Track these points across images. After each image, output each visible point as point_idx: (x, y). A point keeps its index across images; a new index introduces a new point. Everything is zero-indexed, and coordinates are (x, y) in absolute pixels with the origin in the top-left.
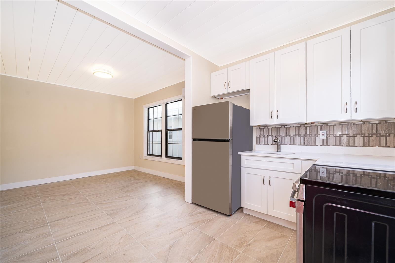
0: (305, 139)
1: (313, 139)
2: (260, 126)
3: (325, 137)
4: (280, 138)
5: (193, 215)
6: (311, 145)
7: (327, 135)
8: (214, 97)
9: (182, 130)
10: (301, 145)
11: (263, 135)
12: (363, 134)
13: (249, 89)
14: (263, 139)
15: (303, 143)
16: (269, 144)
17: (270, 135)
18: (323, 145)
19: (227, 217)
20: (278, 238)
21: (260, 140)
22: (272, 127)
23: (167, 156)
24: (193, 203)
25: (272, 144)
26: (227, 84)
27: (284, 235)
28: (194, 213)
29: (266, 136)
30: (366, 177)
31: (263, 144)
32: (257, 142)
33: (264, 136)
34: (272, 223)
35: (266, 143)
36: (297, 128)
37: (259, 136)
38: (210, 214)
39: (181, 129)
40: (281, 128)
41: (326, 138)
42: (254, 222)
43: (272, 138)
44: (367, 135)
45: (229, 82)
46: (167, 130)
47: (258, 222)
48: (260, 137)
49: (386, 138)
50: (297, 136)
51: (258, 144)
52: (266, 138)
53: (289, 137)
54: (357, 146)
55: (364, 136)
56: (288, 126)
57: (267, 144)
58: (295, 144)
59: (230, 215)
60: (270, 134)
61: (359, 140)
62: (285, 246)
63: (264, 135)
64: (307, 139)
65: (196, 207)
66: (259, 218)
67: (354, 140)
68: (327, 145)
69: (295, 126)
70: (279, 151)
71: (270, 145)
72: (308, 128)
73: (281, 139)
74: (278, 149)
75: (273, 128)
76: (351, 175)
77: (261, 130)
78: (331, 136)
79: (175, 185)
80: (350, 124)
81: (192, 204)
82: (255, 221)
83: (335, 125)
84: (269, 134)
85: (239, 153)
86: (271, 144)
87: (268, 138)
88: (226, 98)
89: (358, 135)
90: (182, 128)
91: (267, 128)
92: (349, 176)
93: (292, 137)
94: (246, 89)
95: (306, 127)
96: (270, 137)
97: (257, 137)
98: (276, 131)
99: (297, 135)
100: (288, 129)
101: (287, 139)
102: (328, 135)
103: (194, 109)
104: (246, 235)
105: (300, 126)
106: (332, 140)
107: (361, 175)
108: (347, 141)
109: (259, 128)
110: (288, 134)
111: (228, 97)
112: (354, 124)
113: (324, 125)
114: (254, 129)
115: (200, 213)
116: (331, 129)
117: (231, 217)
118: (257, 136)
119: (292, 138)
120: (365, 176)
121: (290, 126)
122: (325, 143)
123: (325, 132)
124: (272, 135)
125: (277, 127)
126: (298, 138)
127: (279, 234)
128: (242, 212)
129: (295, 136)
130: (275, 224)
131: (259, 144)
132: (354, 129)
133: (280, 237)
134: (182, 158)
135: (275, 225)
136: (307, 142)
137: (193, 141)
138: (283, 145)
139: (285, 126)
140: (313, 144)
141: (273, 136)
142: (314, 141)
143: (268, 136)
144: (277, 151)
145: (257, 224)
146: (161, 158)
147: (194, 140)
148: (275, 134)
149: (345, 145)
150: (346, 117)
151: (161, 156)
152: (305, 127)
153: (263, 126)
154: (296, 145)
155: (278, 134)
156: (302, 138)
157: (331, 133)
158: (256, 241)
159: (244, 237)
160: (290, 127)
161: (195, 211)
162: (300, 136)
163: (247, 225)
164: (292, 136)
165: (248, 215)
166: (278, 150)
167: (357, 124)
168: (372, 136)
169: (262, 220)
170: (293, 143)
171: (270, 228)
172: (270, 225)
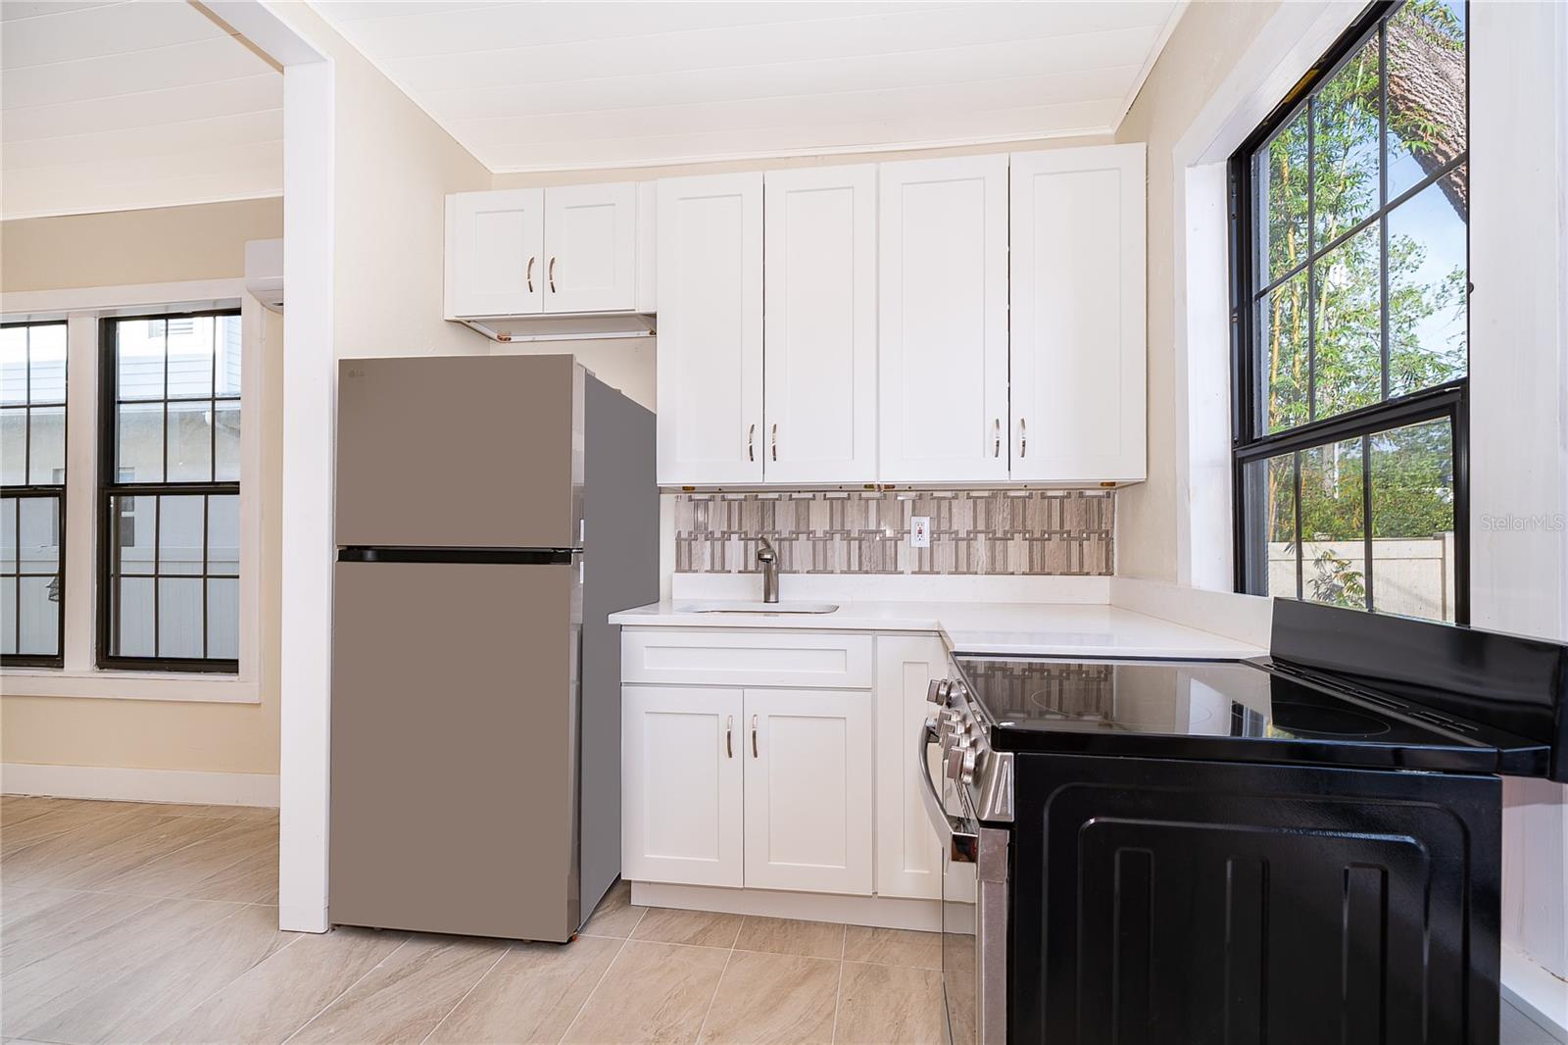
0: (863, 547)
1: (890, 547)
2: (693, 488)
3: (925, 543)
4: (775, 546)
5: (347, 1008)
6: (884, 571)
7: (932, 533)
8: (464, 324)
9: (238, 493)
10: (849, 571)
11: (706, 528)
12: (1028, 532)
13: (652, 311)
14: (704, 550)
15: (855, 567)
16: (730, 572)
17: (733, 530)
18: (920, 572)
19: (555, 955)
20: (798, 985)
21: (693, 552)
22: (742, 496)
23: (111, 654)
24: (335, 927)
25: (742, 569)
26: (542, 270)
27: (820, 961)
28: (353, 990)
29: (718, 535)
30: (1037, 675)
31: (706, 571)
32: (677, 561)
33: (710, 536)
34: (760, 918)
35: (718, 567)
36: (837, 505)
37: (690, 533)
38: (457, 965)
39: (233, 489)
40: (777, 502)
41: (929, 546)
42: (687, 942)
43: (742, 542)
44: (1037, 535)
45: (553, 261)
46: (111, 489)
47: (704, 931)
48: (693, 538)
49: (1081, 545)
50: (837, 537)
51: (686, 572)
52: (718, 544)
53: (808, 539)
54: (1013, 574)
55: (1031, 540)
56: (802, 495)
57: (723, 570)
58: (829, 569)
59: (571, 940)
60: (735, 527)
61: (1017, 551)
62: (830, 1015)
63: (710, 530)
64: (870, 546)
65: (363, 944)
66: (703, 914)
67: (1005, 551)
68: (932, 572)
69: (829, 495)
70: (772, 598)
71: (735, 576)
72: (873, 505)
73: (780, 545)
74: (770, 591)
75: (745, 499)
76: (999, 674)
77: (696, 507)
78: (945, 537)
79: (183, 839)
80: (996, 494)
81: (330, 935)
82: (689, 933)
83: (953, 498)
84: (729, 526)
85: (614, 619)
86: (740, 572)
87: (726, 542)
88: (530, 338)
89: (1016, 535)
90: (238, 483)
91: (723, 499)
92: (994, 677)
93: (820, 539)
94: (637, 312)
95: (867, 500)
96: (734, 537)
97: (679, 540)
98: (758, 512)
99: (837, 532)
100: (802, 509)
101: (802, 549)
102: (936, 535)
103: (354, 375)
104: (670, 1021)
105: (845, 495)
106: (945, 553)
107: (1024, 670)
108: (989, 554)
109: (690, 500)
110: (803, 528)
111: (538, 338)
112: (1006, 497)
113: (925, 496)
114: (667, 502)
115: (393, 979)
116: (945, 513)
117: (576, 946)
118: (679, 532)
119: (820, 545)
120: (1034, 674)
121: (810, 495)
122: (927, 566)
123: (926, 523)
124: (744, 530)
125: (761, 496)
126: (838, 544)
127: (800, 961)
128: (624, 902)
129: (830, 535)
130: (773, 920)
131: (690, 570)
132: (1005, 515)
133: (806, 977)
134: (235, 662)
135: (776, 925)
136: (870, 559)
137: (341, 559)
138: (785, 572)
139: (795, 495)
140: (890, 567)
141: (746, 533)
142: (893, 555)
143: (726, 536)
144: (765, 602)
145: (703, 944)
146: (57, 673)
147: (349, 554)
148: (756, 527)
149: (982, 570)
150: (991, 471)
151: (55, 661)
152: (863, 502)
153: (704, 490)
154: (832, 572)
155: (768, 528)
156: (855, 544)
157: (944, 526)
158: (719, 1035)
159: (661, 1035)
160: (810, 499)
161: (357, 974)
162: (847, 536)
163: (662, 962)
164: (819, 534)
165: (653, 910)
166: (769, 594)
167: (1013, 498)
168: (1049, 539)
169: (719, 917)
170: (820, 566)
171: (760, 949)
172: (754, 933)
